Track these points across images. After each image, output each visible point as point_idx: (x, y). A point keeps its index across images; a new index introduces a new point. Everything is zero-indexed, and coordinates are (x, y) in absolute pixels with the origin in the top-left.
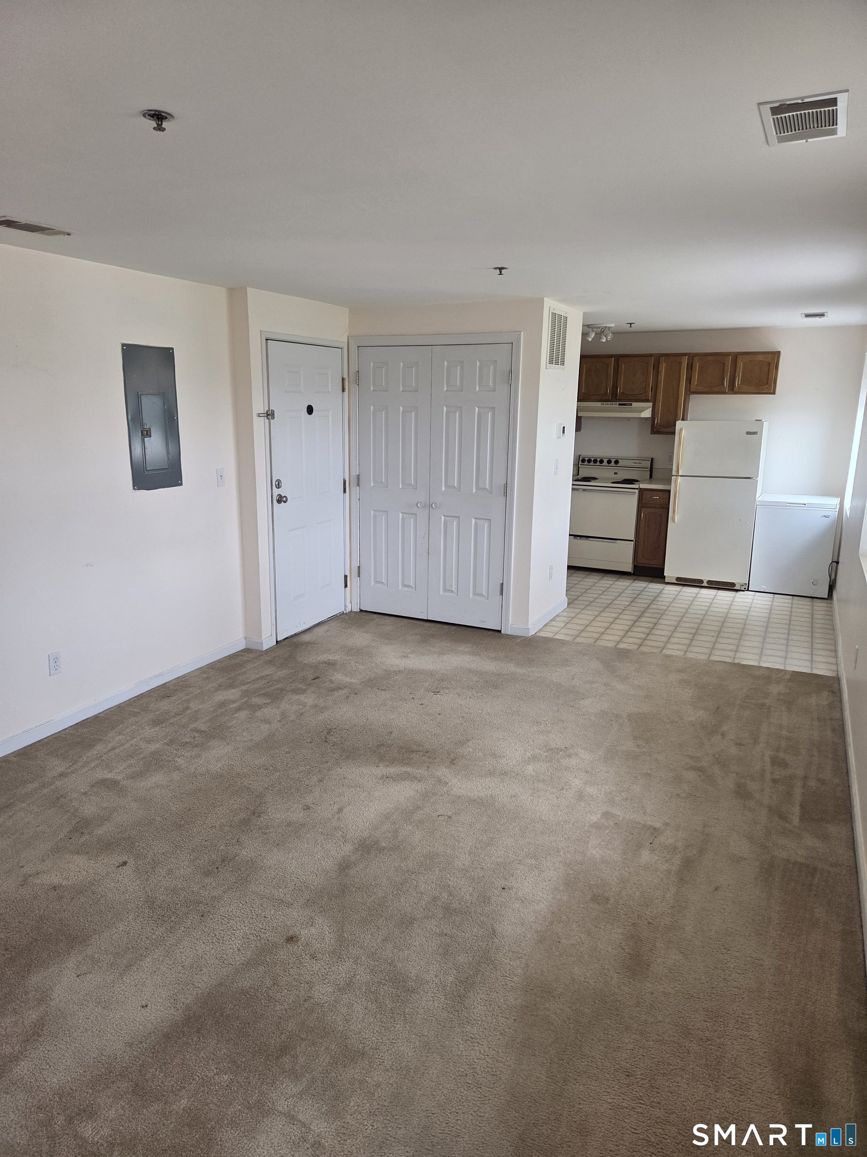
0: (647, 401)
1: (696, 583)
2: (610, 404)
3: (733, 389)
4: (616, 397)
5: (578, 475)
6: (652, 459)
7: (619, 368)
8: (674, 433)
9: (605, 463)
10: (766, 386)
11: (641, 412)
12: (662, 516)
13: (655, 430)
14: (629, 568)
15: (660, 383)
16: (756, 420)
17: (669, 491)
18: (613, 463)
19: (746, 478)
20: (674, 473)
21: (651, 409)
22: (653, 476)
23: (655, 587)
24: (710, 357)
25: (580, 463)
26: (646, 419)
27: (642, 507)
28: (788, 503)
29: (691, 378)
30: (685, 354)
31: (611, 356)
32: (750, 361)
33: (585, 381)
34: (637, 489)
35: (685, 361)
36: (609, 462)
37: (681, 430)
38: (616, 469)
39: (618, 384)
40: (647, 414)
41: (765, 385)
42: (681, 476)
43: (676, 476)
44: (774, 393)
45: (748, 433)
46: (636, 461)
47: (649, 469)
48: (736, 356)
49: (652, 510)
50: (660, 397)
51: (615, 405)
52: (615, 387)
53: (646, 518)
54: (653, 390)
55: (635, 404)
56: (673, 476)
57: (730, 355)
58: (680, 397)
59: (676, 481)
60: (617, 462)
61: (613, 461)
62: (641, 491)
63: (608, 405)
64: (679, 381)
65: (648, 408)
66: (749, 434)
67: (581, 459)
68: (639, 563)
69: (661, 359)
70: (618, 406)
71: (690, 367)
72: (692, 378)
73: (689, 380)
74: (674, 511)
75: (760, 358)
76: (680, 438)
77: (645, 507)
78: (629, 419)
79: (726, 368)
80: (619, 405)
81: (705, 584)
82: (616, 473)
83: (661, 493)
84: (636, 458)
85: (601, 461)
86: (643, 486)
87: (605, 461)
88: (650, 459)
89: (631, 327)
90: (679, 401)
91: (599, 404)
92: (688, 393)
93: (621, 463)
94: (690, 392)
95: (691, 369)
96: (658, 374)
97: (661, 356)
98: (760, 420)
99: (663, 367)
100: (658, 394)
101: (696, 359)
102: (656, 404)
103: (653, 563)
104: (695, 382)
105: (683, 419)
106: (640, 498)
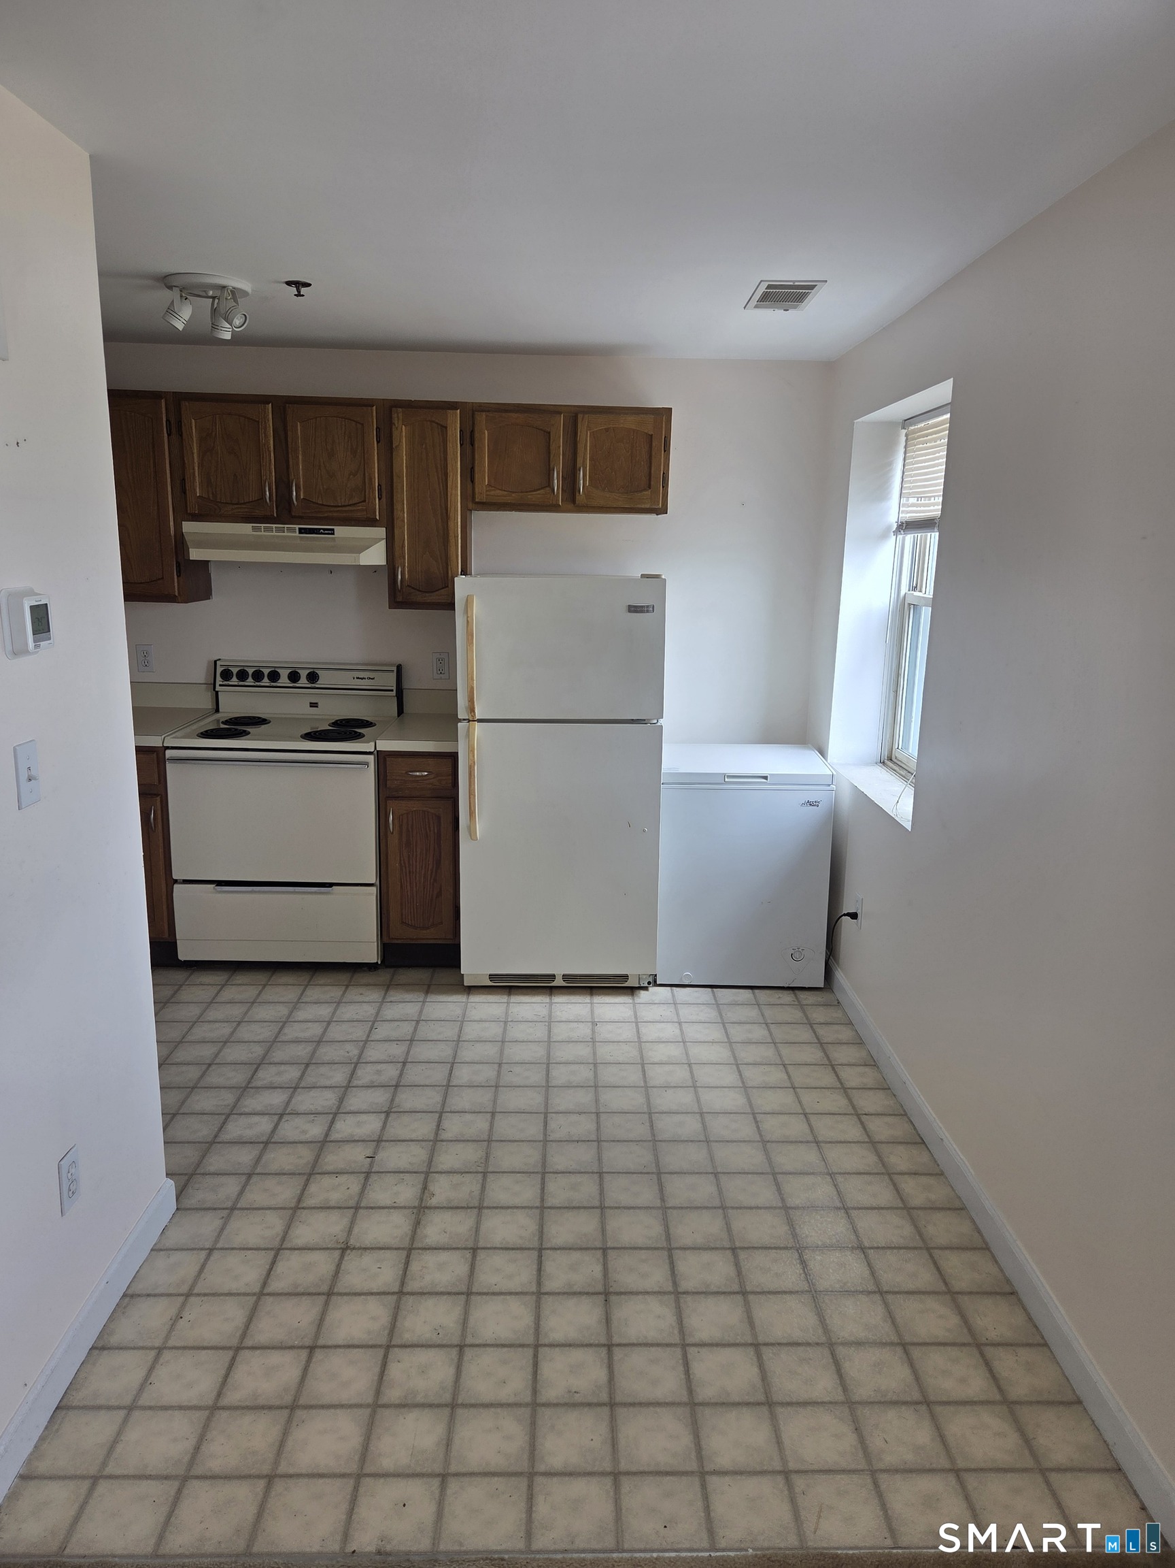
0: (371, 522)
1: (540, 985)
2: (278, 530)
3: (573, 500)
4: (290, 511)
5: (217, 710)
6: (399, 668)
7: (289, 433)
8: (451, 606)
9: (284, 679)
10: (648, 493)
11: (360, 552)
12: (439, 818)
13: (400, 599)
14: (370, 953)
15: (401, 477)
16: (643, 576)
17: (453, 757)
18: (303, 681)
19: (632, 721)
20: (462, 714)
21: (383, 543)
22: (407, 708)
23: (446, 1006)
24: (514, 415)
25: (219, 680)
26: (375, 569)
27: (388, 798)
28: (729, 777)
29: (473, 468)
30: (453, 406)
31: (264, 400)
32: (607, 430)
33: (201, 465)
34: (370, 753)
35: (454, 423)
36: (294, 676)
37: (468, 602)
38: (313, 695)
39: (292, 477)
40: (375, 556)
41: (645, 490)
42: (480, 721)
43: (469, 721)
44: (664, 510)
45: (633, 609)
46: (361, 675)
47: (394, 693)
48: (575, 415)
49: (415, 806)
50: (404, 513)
51: (290, 532)
52: (284, 485)
53: (401, 826)
54: (384, 495)
55: (341, 531)
56: (460, 721)
57: (560, 413)
58: (452, 515)
59: (469, 735)
60: (313, 677)
61: (304, 674)
62: (382, 758)
63: (271, 532)
64: (446, 475)
65: (377, 541)
66: (636, 612)
67: (219, 670)
68: (393, 939)
69: (395, 416)
70: (297, 534)
71: (469, 439)
72: (476, 469)
73: (469, 473)
74: (472, 813)
75: (629, 422)
76: (468, 623)
77: (396, 798)
78: (331, 569)
79: (553, 447)
80: (301, 531)
81: (559, 982)
82: (314, 705)
83: (431, 761)
84: (357, 664)
85: (274, 676)
86: (385, 745)
87: (284, 674)
88: (395, 669)
89: (299, 295)
90: (451, 524)
91: (245, 529)
92: (470, 505)
93: (325, 679)
94: (474, 503)
95: (472, 444)
96: (392, 453)
97: (396, 407)
98: (657, 576)
99: (402, 435)
100: (397, 506)
101: (481, 418)
102: (396, 532)
103: (430, 936)
104: (484, 477)
105: (465, 572)
106: (381, 777)
